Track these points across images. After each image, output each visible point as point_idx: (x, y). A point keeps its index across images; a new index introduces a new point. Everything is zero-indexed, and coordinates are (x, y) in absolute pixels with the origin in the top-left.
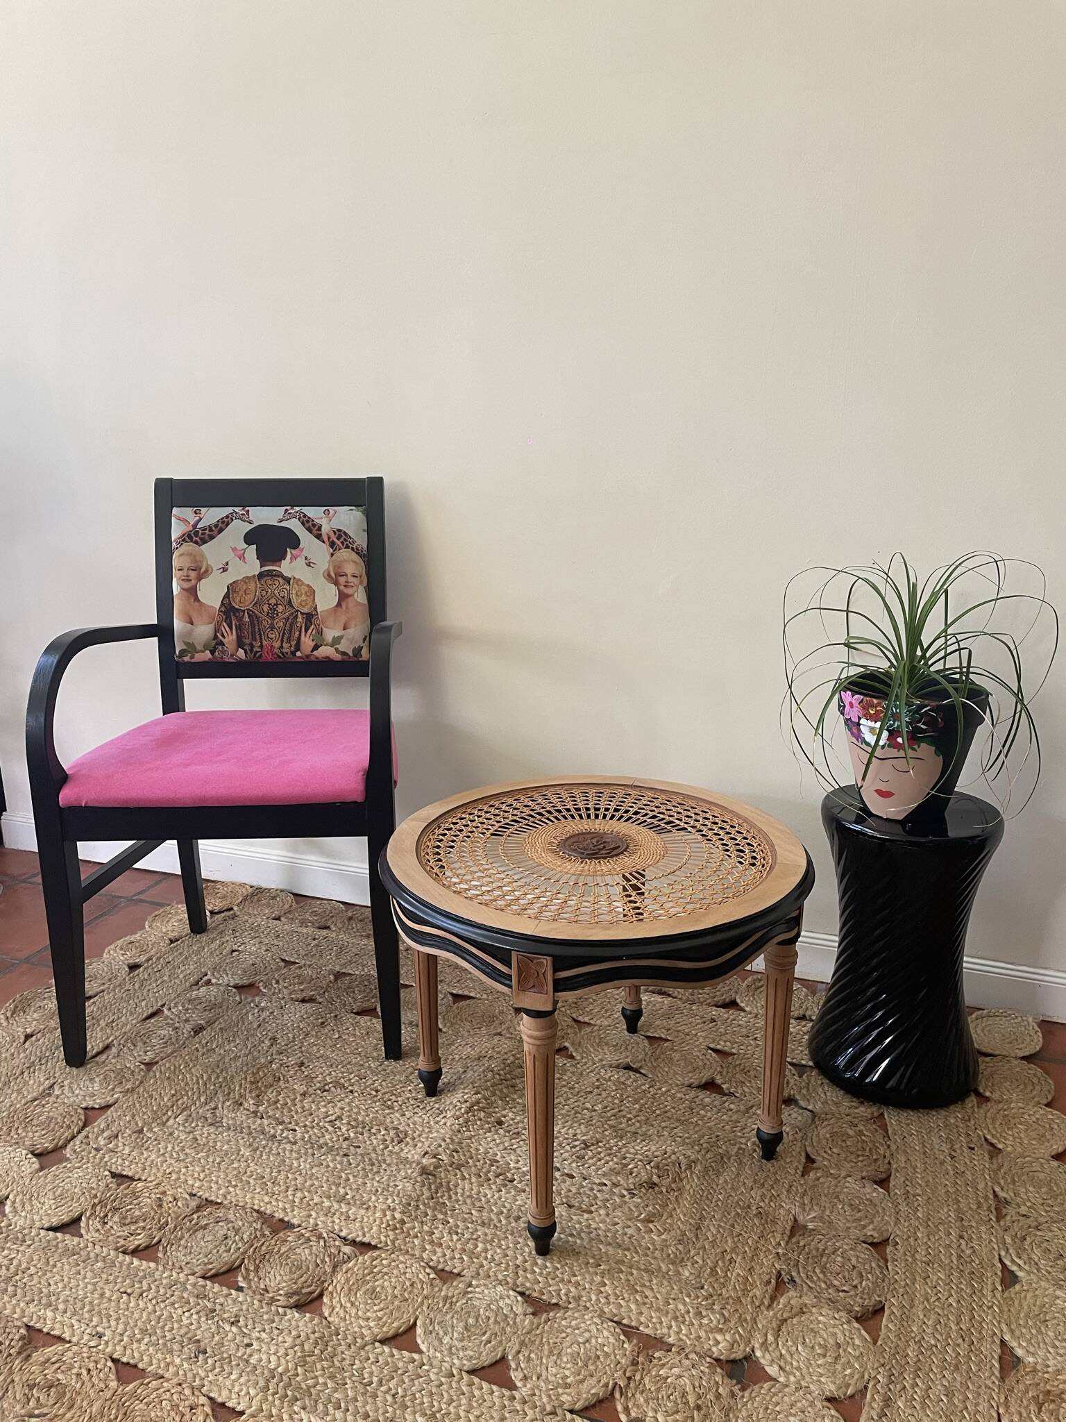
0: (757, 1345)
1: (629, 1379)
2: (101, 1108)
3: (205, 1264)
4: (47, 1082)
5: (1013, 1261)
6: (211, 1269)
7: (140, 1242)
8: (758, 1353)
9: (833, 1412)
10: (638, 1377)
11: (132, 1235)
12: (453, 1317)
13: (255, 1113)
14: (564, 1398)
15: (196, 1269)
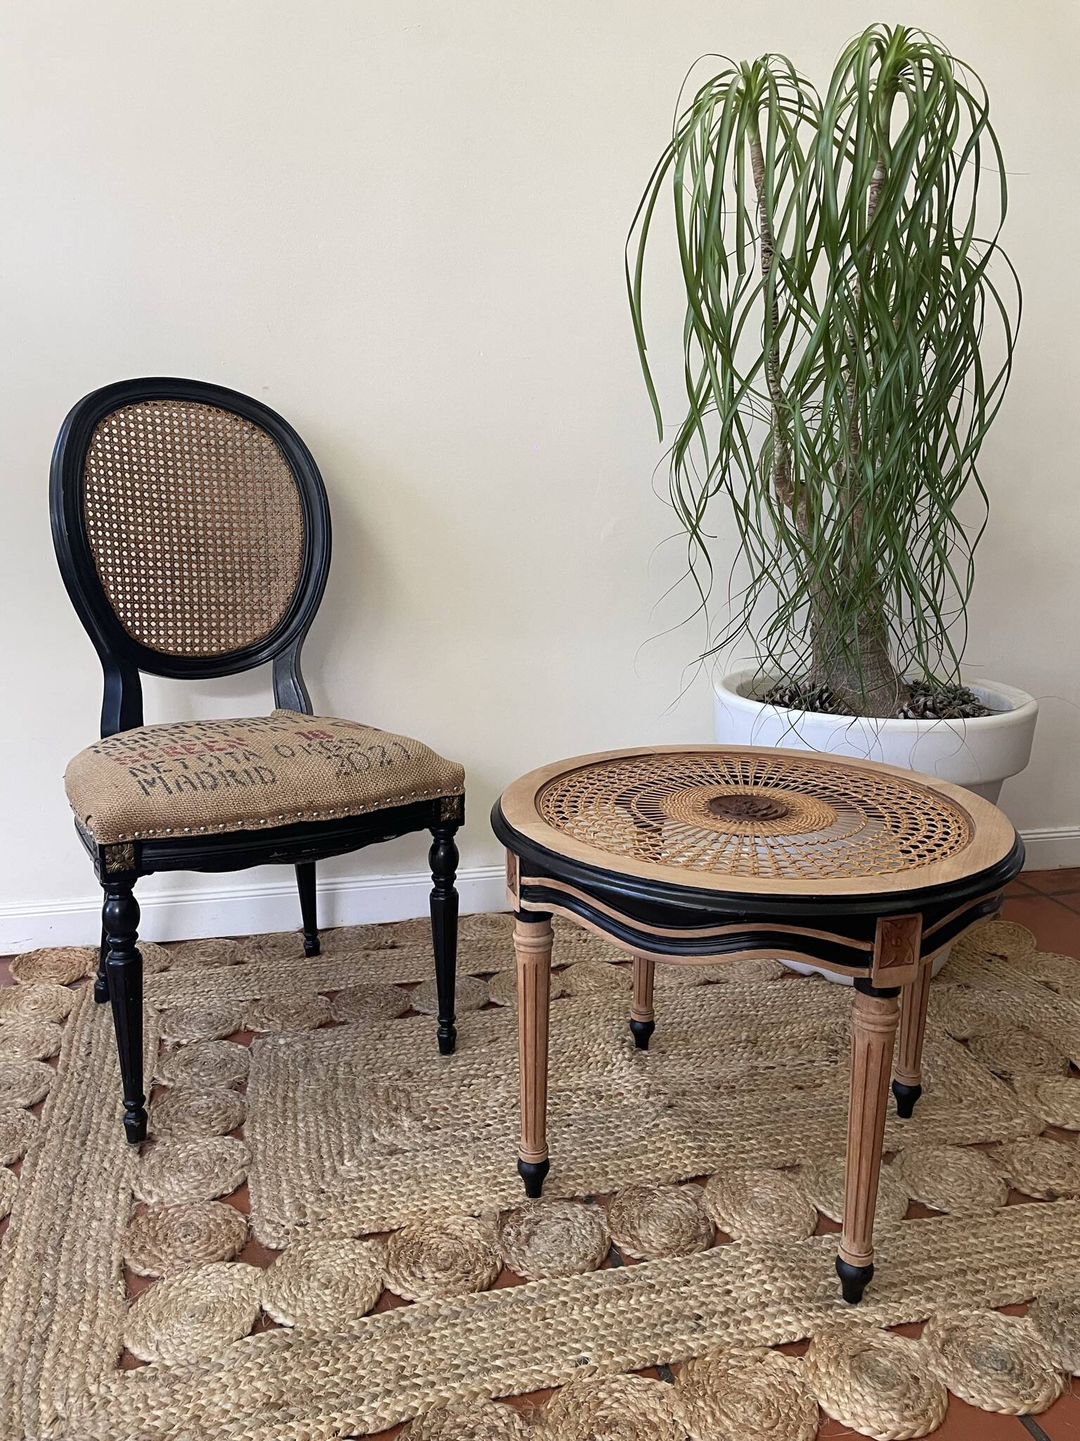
0: (1044, 1117)
1: (1007, 1171)
3: (582, 1259)
4: (121, 1197)
8: (1052, 1121)
10: (1010, 1167)
13: (425, 1127)
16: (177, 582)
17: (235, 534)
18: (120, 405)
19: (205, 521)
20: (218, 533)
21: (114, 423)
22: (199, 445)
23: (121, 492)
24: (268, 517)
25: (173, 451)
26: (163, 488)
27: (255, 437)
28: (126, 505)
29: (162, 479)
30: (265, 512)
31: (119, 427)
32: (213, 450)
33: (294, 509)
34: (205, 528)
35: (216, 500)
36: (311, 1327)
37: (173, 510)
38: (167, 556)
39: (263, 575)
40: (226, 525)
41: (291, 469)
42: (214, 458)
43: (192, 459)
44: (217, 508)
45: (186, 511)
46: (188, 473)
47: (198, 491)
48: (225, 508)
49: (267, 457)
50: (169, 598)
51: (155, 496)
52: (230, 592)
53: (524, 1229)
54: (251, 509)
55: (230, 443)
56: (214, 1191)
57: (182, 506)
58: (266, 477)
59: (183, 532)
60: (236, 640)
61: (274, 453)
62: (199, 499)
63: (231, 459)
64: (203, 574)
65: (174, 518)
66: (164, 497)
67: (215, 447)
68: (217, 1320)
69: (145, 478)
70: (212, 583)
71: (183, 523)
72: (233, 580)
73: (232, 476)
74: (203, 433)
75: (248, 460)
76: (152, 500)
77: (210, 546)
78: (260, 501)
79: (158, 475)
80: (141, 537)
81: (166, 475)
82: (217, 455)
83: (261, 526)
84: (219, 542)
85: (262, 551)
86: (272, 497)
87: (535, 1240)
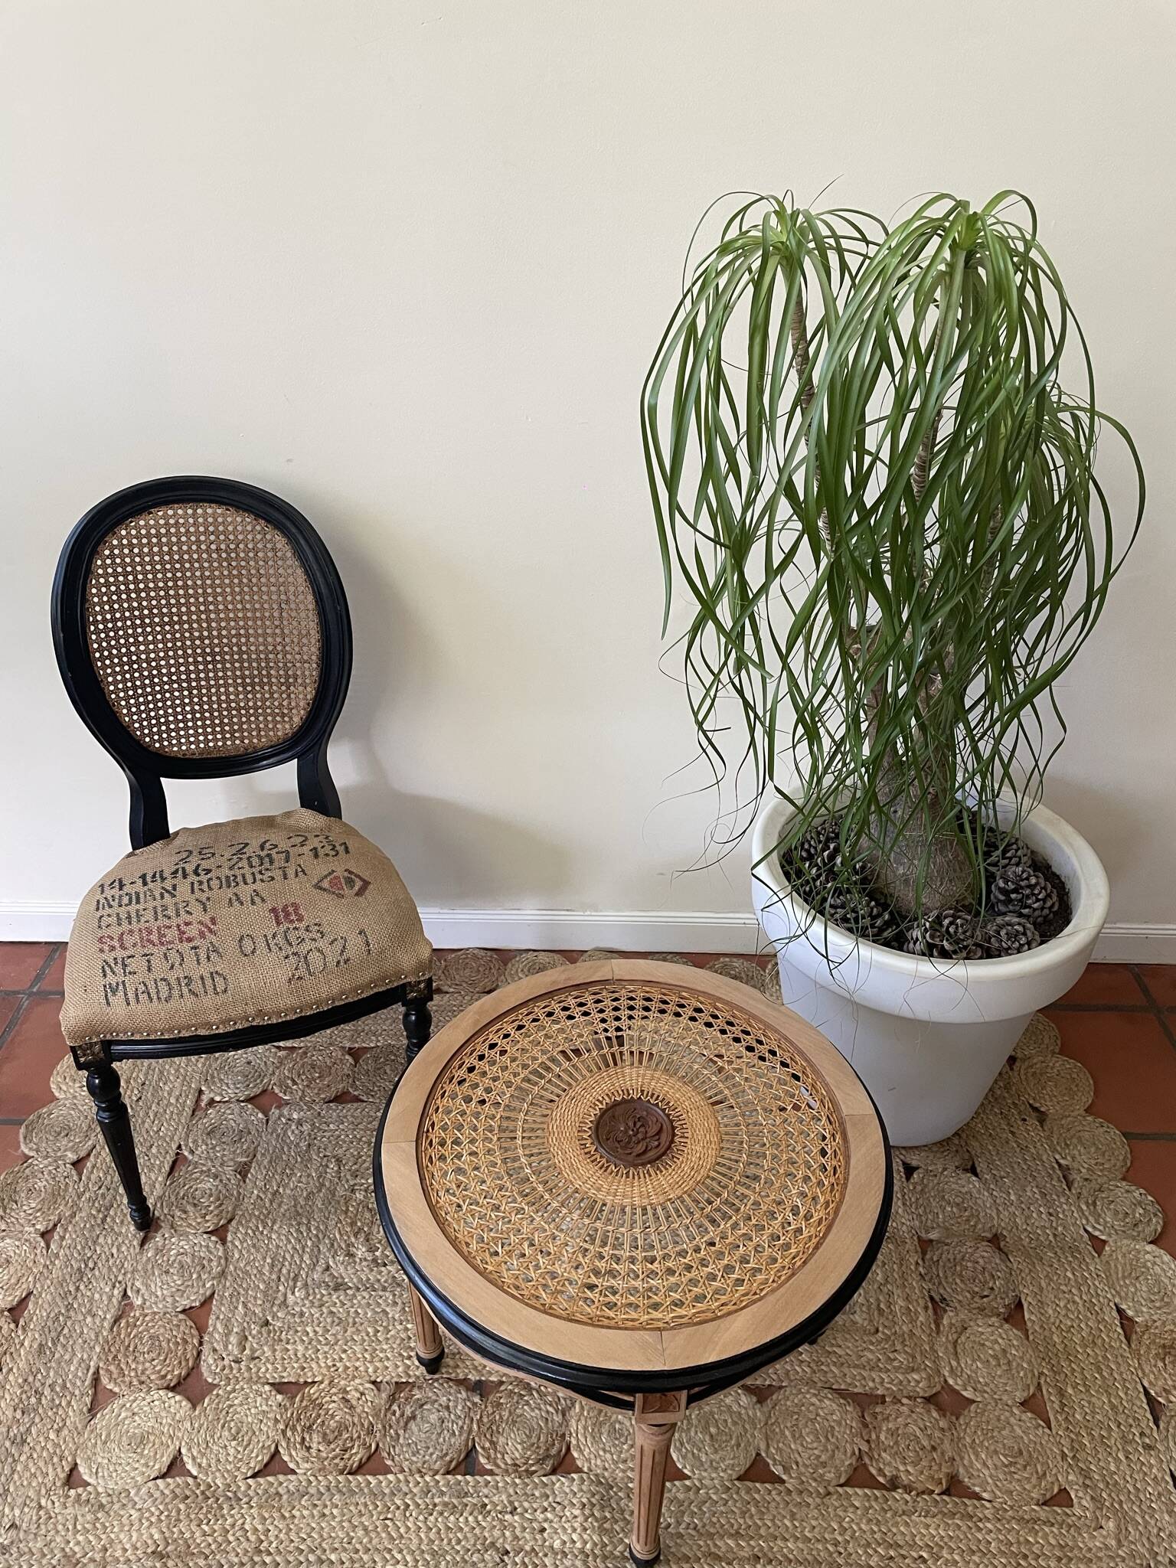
0: (947, 1374)
1: (868, 1441)
2: (203, 1304)
3: (442, 1458)
4: (116, 1292)
5: (1094, 1227)
6: (451, 1462)
7: (359, 1456)
8: (951, 1382)
9: (1029, 1414)
10: (874, 1436)
11: (346, 1451)
12: (696, 1432)
13: (375, 1260)
14: (829, 1476)
15: (436, 1467)
16: (195, 692)
17: (252, 639)
18: (120, 522)
19: (219, 630)
20: (234, 640)
21: (115, 542)
22: (208, 551)
23: (127, 614)
24: (285, 623)
25: (181, 561)
26: (173, 601)
27: (268, 537)
28: (134, 627)
29: (172, 592)
30: (281, 617)
31: (121, 546)
32: (224, 555)
33: (310, 615)
34: (220, 636)
35: (230, 607)
36: (209, 1480)
37: (185, 622)
38: (182, 669)
39: (282, 680)
40: (242, 632)
41: (306, 572)
42: (225, 564)
43: (202, 568)
44: (231, 615)
45: (199, 621)
46: (199, 582)
47: (210, 599)
48: (240, 615)
49: (281, 559)
50: (188, 708)
51: (165, 610)
52: (250, 696)
53: (408, 1411)
54: (267, 614)
55: (241, 546)
56: (185, 1303)
57: (194, 617)
58: (281, 580)
59: (198, 642)
60: (260, 740)
61: (289, 554)
62: (211, 607)
63: (243, 563)
64: (221, 682)
65: (186, 631)
66: (174, 610)
67: (226, 551)
68: (146, 1452)
69: (153, 594)
70: (231, 689)
71: (196, 634)
72: (253, 684)
73: (245, 581)
74: (212, 538)
75: (261, 563)
76: (162, 615)
77: (226, 653)
78: (275, 606)
79: (167, 589)
80: (152, 655)
81: (176, 587)
82: (228, 559)
83: (278, 631)
84: (235, 649)
85: (280, 656)
86: (287, 602)
87: (412, 1425)
